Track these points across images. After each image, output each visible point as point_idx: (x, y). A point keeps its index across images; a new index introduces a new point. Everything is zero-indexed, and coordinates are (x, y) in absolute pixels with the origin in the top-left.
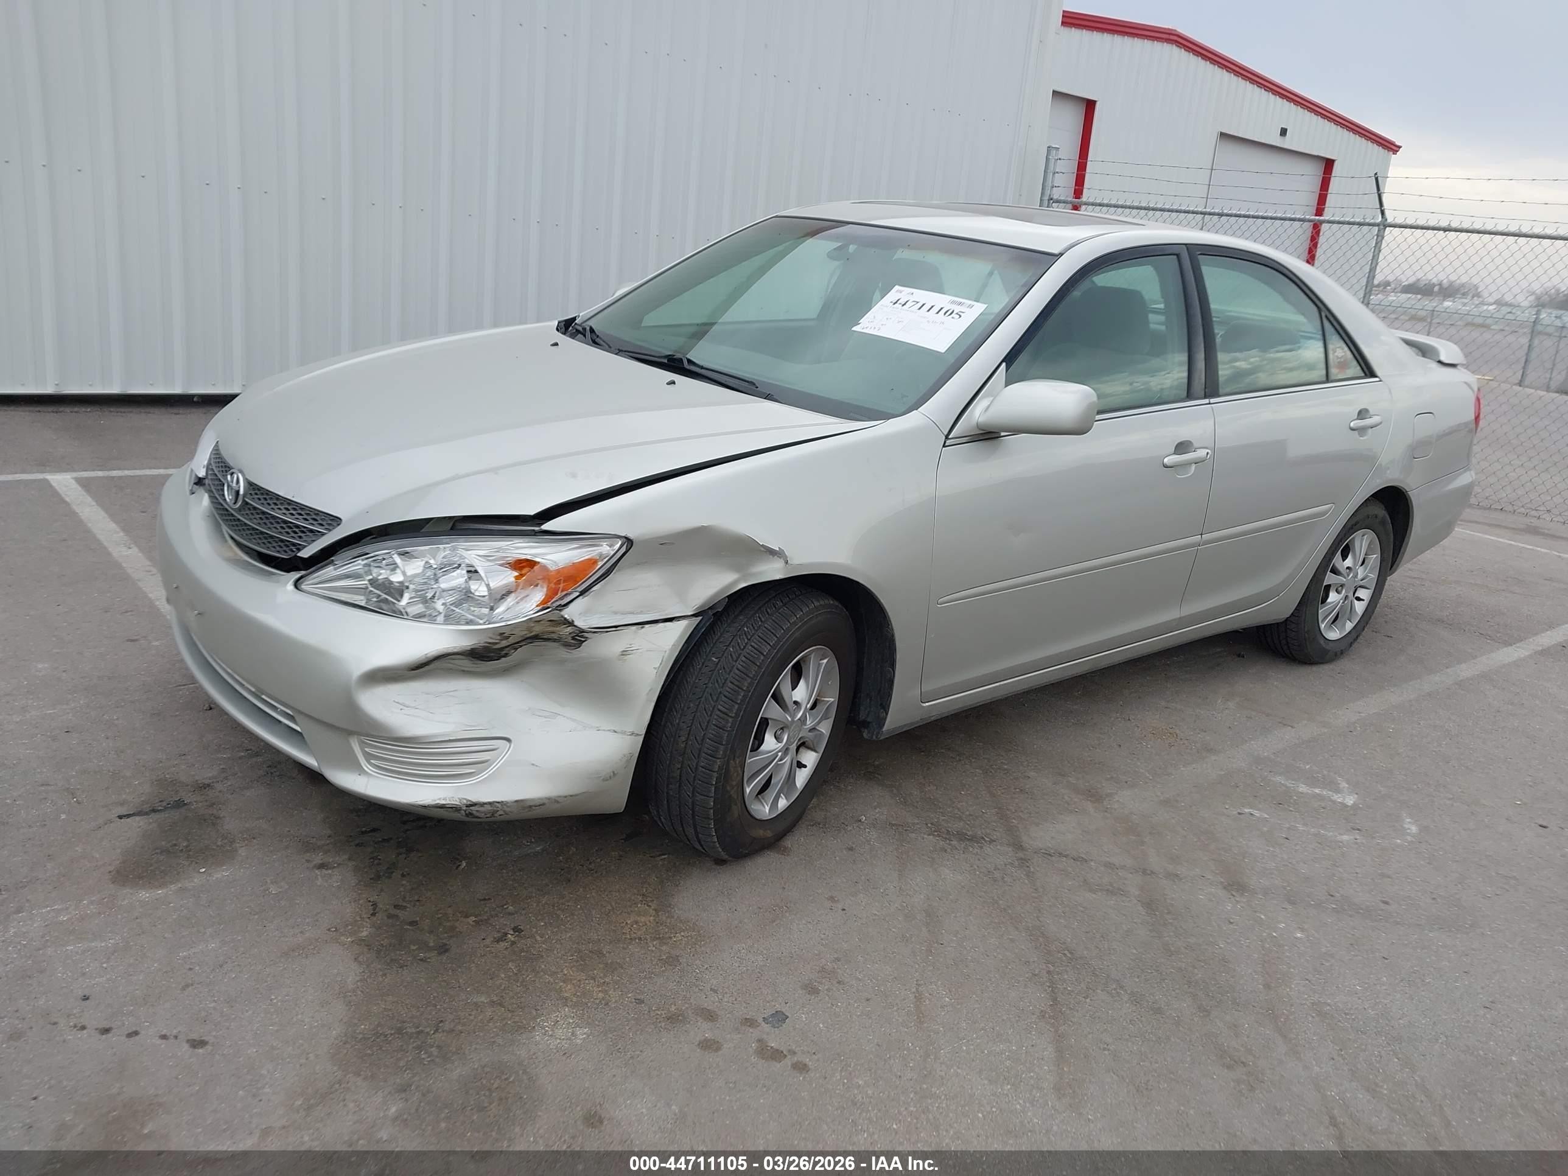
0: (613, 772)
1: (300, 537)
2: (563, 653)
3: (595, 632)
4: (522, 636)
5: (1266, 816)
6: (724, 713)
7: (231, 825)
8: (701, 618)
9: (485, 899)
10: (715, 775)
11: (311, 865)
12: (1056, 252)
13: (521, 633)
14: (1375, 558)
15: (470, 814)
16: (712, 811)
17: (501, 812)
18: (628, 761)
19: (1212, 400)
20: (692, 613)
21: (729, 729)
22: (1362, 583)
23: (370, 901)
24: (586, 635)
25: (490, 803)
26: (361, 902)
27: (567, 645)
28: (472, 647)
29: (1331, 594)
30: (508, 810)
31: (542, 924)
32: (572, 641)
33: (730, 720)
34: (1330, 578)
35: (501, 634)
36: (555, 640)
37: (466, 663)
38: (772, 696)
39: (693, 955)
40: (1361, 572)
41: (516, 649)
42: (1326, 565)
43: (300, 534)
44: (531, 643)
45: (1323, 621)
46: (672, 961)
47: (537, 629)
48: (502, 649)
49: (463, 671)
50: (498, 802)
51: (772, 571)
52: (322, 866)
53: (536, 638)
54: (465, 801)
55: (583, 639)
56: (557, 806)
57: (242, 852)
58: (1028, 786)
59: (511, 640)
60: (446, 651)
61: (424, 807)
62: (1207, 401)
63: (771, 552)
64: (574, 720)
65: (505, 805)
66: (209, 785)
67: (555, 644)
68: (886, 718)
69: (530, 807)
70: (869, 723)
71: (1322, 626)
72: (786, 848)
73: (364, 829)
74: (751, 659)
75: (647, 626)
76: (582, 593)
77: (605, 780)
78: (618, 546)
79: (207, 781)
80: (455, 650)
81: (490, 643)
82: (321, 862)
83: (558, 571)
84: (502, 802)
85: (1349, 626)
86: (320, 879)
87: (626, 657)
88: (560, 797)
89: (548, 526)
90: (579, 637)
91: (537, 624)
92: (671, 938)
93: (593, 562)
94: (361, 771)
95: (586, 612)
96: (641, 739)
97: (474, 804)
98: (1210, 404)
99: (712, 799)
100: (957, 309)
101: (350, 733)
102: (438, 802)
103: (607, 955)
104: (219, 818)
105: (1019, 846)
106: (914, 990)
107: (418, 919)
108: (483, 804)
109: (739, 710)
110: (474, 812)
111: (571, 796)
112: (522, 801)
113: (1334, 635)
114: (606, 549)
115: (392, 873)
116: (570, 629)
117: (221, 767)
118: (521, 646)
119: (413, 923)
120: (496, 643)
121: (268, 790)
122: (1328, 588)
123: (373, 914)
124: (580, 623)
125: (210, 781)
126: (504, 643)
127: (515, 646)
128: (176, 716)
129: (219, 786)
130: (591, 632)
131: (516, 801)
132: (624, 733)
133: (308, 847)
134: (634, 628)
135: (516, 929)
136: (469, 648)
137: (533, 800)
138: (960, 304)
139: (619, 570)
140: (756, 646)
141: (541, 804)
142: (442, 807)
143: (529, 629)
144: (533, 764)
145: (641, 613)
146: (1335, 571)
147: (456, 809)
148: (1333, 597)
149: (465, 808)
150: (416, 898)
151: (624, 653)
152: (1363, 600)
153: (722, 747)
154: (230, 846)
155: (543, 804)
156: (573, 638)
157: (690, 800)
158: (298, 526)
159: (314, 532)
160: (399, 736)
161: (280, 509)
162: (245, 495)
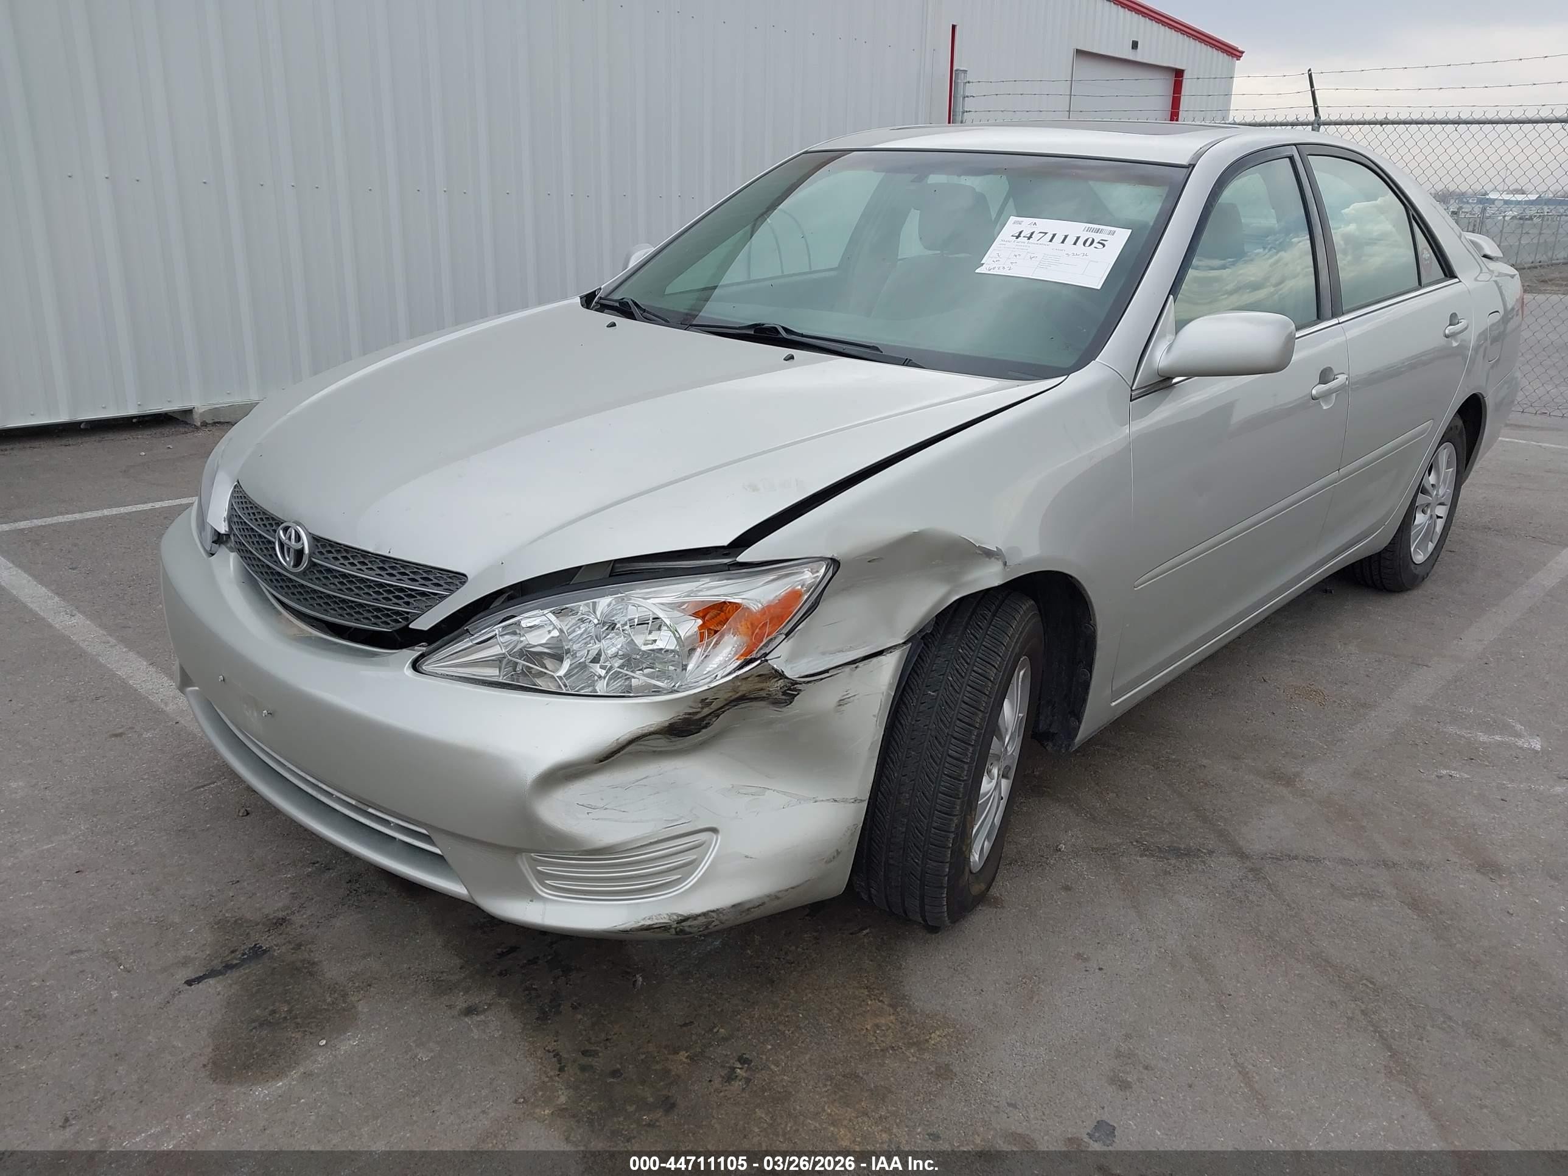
0: (837, 850)
1: (408, 603)
2: (771, 712)
3: (809, 682)
4: (726, 700)
5: (1466, 776)
6: (956, 759)
7: (333, 971)
8: (910, 644)
9: (685, 1025)
10: (952, 836)
11: (455, 1012)
12: (1185, 162)
13: (724, 696)
14: (1452, 472)
15: (682, 931)
16: (946, 878)
17: (716, 923)
18: (852, 835)
19: (1342, 319)
20: (903, 641)
21: (965, 778)
22: (1442, 500)
23: (549, 1051)
24: (798, 687)
25: (704, 914)
26: (539, 1053)
27: (776, 703)
28: (673, 721)
30: (723, 918)
31: (770, 1047)
32: (784, 697)
33: (966, 767)
34: (1419, 499)
35: (703, 701)
36: (762, 699)
37: (662, 743)
39: (965, 1060)
40: (1441, 488)
41: (718, 716)
42: (1420, 486)
43: (406, 599)
44: (736, 705)
45: (1413, 544)
46: (944, 1073)
47: (744, 688)
48: (704, 718)
49: (654, 752)
50: (713, 911)
51: (990, 576)
52: (469, 1011)
53: (743, 699)
54: (675, 917)
55: (796, 693)
56: (776, 903)
57: (363, 1008)
58: (1209, 777)
59: (714, 706)
60: (640, 732)
61: (625, 932)
62: (1335, 321)
63: (988, 554)
64: (784, 793)
65: (720, 913)
66: (284, 920)
67: (762, 704)
68: (1079, 727)
69: (749, 909)
70: (1054, 734)
71: (1412, 549)
73: (499, 950)
74: (978, 687)
75: (861, 664)
76: (787, 635)
77: (829, 862)
78: (823, 570)
79: (281, 915)
80: (652, 729)
81: (690, 714)
82: (465, 1005)
83: (764, 611)
84: (718, 910)
85: (1431, 546)
86: (475, 1031)
87: (843, 708)
88: (780, 891)
89: (745, 557)
90: (791, 690)
91: (744, 682)
92: (927, 1041)
93: (795, 595)
94: (534, 896)
95: (793, 657)
96: (865, 804)
97: (686, 919)
98: (1339, 323)
99: (948, 865)
100: (1098, 237)
101: (518, 851)
102: (642, 923)
103: (865, 1077)
104: (314, 963)
105: (1243, 856)
106: (1232, 1063)
107: (618, 1066)
108: (695, 917)
109: (973, 753)
110: (687, 929)
111: (793, 888)
112: (739, 904)
113: (1420, 557)
114: (809, 576)
115: (560, 1005)
116: (781, 683)
117: (290, 891)
118: (723, 712)
119: (615, 1073)
120: (697, 713)
121: (360, 916)
122: (1417, 510)
123: (561, 1069)
124: (792, 672)
125: (284, 914)
126: (706, 711)
127: (716, 714)
128: (208, 829)
129: (297, 919)
130: (804, 682)
131: (733, 906)
132: (845, 801)
133: (440, 987)
134: (847, 669)
135: (742, 1060)
136: (667, 724)
137: (750, 901)
138: (1098, 231)
139: (824, 600)
140: (980, 671)
141: (761, 904)
142: (649, 928)
143: (735, 690)
144: (747, 857)
145: (851, 649)
146: (1423, 491)
147: (665, 928)
148: (1420, 518)
149: (675, 925)
150: (603, 1036)
151: (841, 703)
152: (1441, 518)
153: (959, 802)
154: (345, 1002)
155: (763, 904)
156: (784, 693)
157: (919, 869)
158: (402, 590)
159: (423, 594)
160: (590, 848)
161: (371, 569)
162: (311, 555)
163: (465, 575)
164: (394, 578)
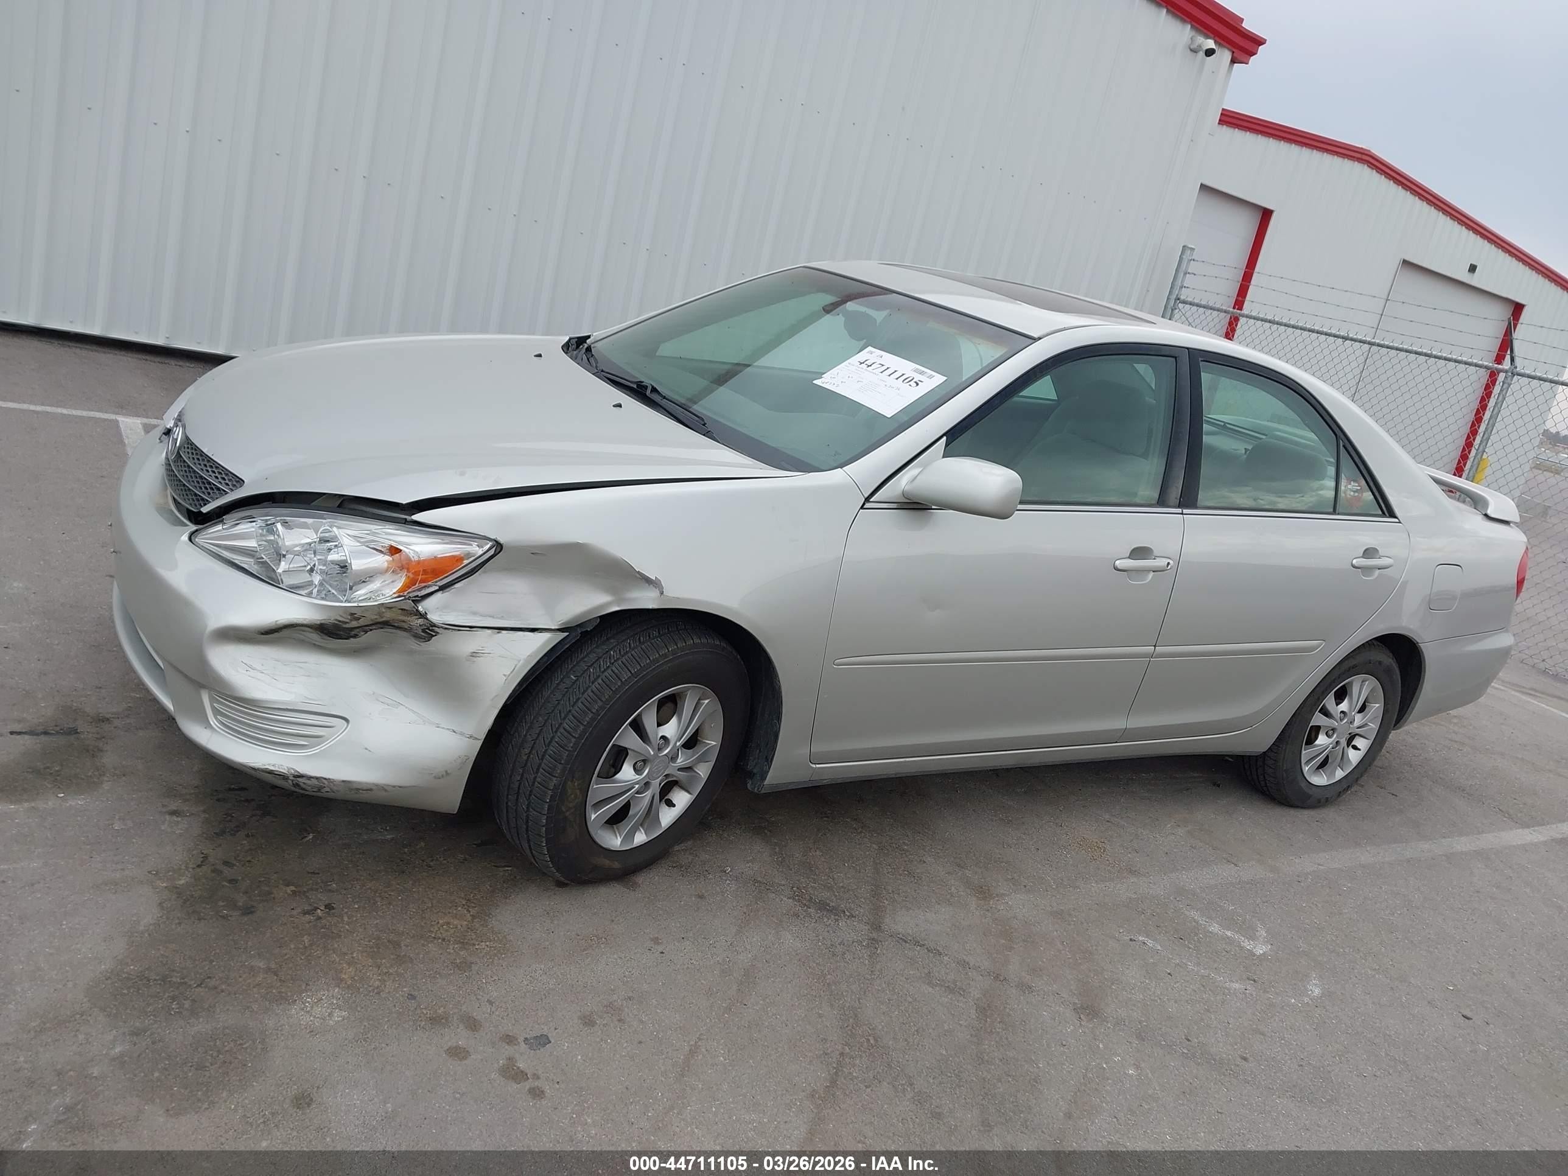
0: (446, 772)
1: (207, 493)
2: (413, 644)
3: (446, 629)
4: (372, 620)
5: (1159, 948)
6: (568, 732)
7: (109, 759)
8: (567, 634)
9: (313, 873)
10: (550, 793)
11: (164, 810)
12: (1036, 336)
13: (372, 617)
14: (1376, 708)
15: (297, 785)
16: (544, 829)
17: (327, 789)
18: (464, 763)
19: (1185, 511)
20: (557, 627)
21: (570, 749)
22: (1358, 731)
23: (203, 853)
24: (436, 629)
25: (317, 778)
26: (194, 852)
27: (416, 636)
28: (323, 622)
29: (1320, 737)
30: (335, 788)
31: (356, 906)
32: (423, 634)
33: (573, 740)
34: (1318, 719)
35: (352, 614)
36: (405, 630)
37: (315, 637)
38: (630, 724)
39: (488, 965)
40: (1358, 719)
41: (366, 632)
42: (1313, 701)
43: (208, 490)
44: (382, 628)
45: (1308, 762)
46: (464, 966)
47: (388, 616)
48: (352, 629)
49: (314, 644)
50: (325, 779)
51: (645, 599)
52: (174, 813)
53: (386, 624)
54: (293, 772)
55: (434, 634)
56: (384, 794)
57: (106, 786)
58: (918, 871)
59: (362, 622)
60: (295, 621)
61: (253, 769)
62: (1180, 511)
63: (648, 581)
64: (414, 712)
65: (332, 782)
66: (108, 719)
67: (405, 634)
68: (768, 772)
69: (358, 789)
70: (754, 774)
71: (1306, 769)
72: (636, 883)
73: (233, 786)
74: (608, 682)
75: (504, 632)
76: (442, 588)
77: (437, 778)
78: (488, 546)
79: (108, 716)
80: (305, 622)
81: (340, 621)
82: (175, 809)
83: (419, 562)
84: (329, 779)
85: (1340, 774)
86: (166, 825)
87: (475, 659)
88: (388, 785)
89: (419, 517)
90: (429, 631)
91: (388, 610)
92: (474, 945)
93: (458, 559)
94: (208, 726)
95: (445, 608)
96: (479, 744)
97: (301, 776)
98: (1182, 514)
99: (545, 817)
100: (917, 377)
101: (203, 686)
102: (267, 767)
103: (404, 948)
104: (102, 751)
105: (877, 927)
107: (240, 878)
108: (310, 778)
109: (584, 732)
110: (301, 784)
111: (400, 787)
112: (349, 782)
113: (1320, 780)
115: (238, 831)
116: (421, 621)
117: (129, 705)
118: (371, 630)
119: (233, 881)
120: (346, 623)
121: (160, 734)
122: (1317, 730)
123: (199, 866)
124: (434, 617)
125: (110, 715)
126: (354, 624)
127: (366, 629)
128: (114, 651)
129: (116, 722)
130: (442, 627)
131: (343, 781)
132: (462, 734)
133: (171, 792)
134: (489, 631)
135: (329, 907)
136: (319, 622)
137: (359, 783)
138: (922, 373)
139: (485, 572)
140: (616, 671)
141: (369, 789)
142: (271, 772)
143: (380, 614)
144: (366, 749)
145: (502, 618)
146: (1325, 712)
147: (284, 777)
148: (1322, 740)
149: (291, 778)
151: (474, 655)
152: (1359, 750)
153: (560, 766)
154: (98, 779)
155: (371, 790)
156: (424, 631)
157: (525, 815)
158: (209, 483)
159: (218, 489)
160: (237, 695)
161: (200, 464)
162: (179, 448)
163: (244, 481)
164: (217, 480)
